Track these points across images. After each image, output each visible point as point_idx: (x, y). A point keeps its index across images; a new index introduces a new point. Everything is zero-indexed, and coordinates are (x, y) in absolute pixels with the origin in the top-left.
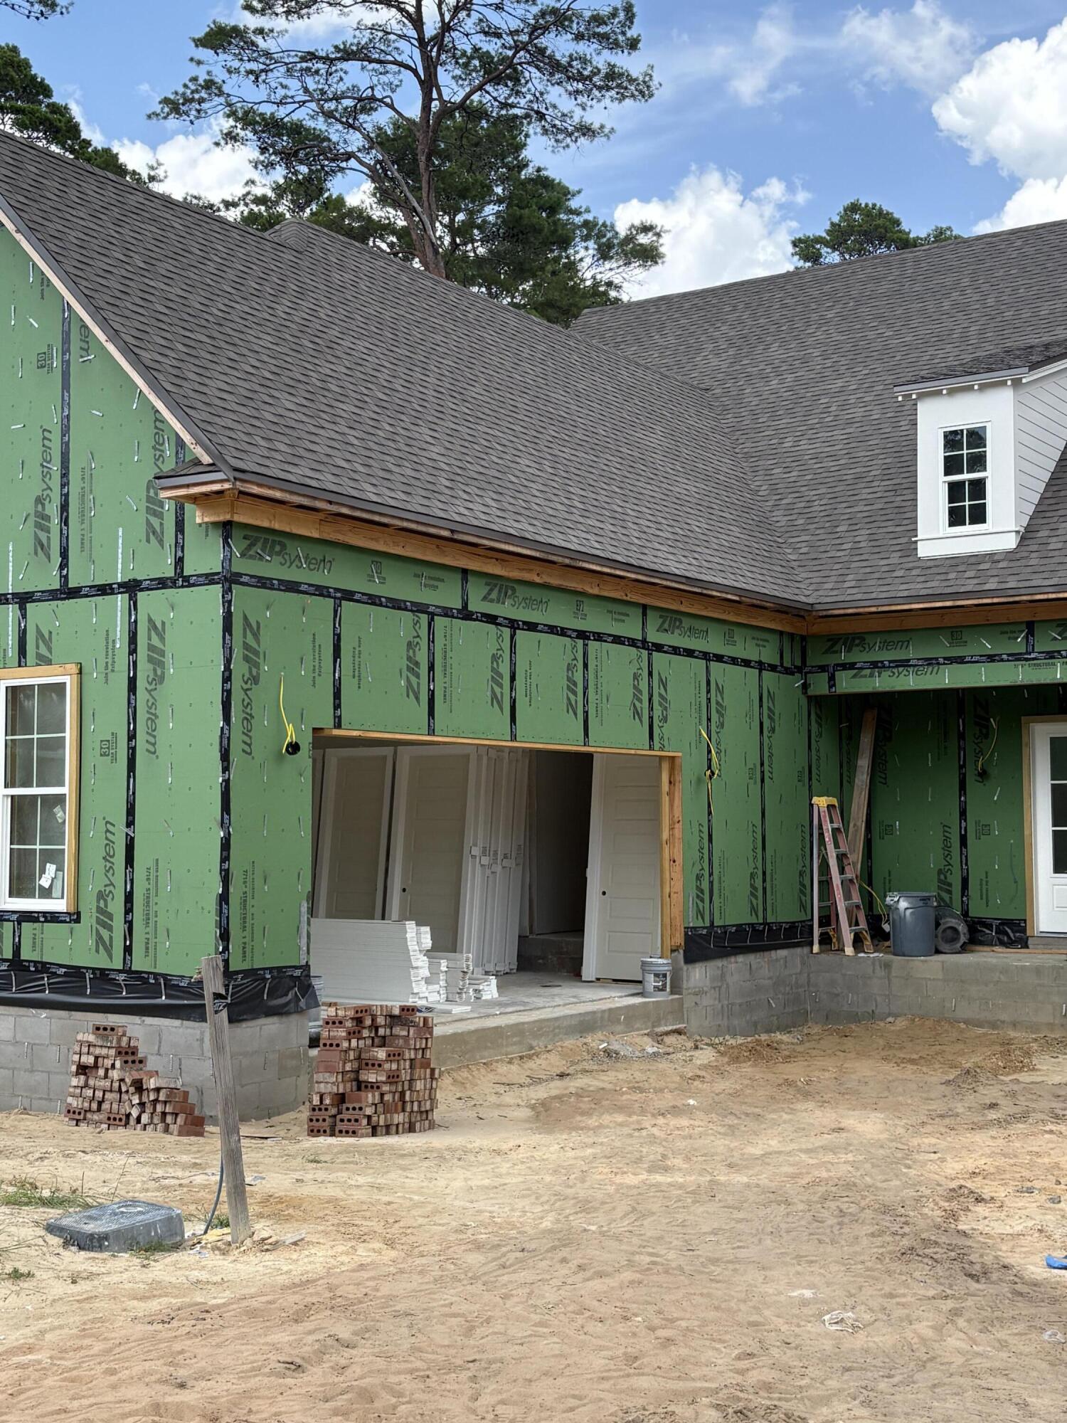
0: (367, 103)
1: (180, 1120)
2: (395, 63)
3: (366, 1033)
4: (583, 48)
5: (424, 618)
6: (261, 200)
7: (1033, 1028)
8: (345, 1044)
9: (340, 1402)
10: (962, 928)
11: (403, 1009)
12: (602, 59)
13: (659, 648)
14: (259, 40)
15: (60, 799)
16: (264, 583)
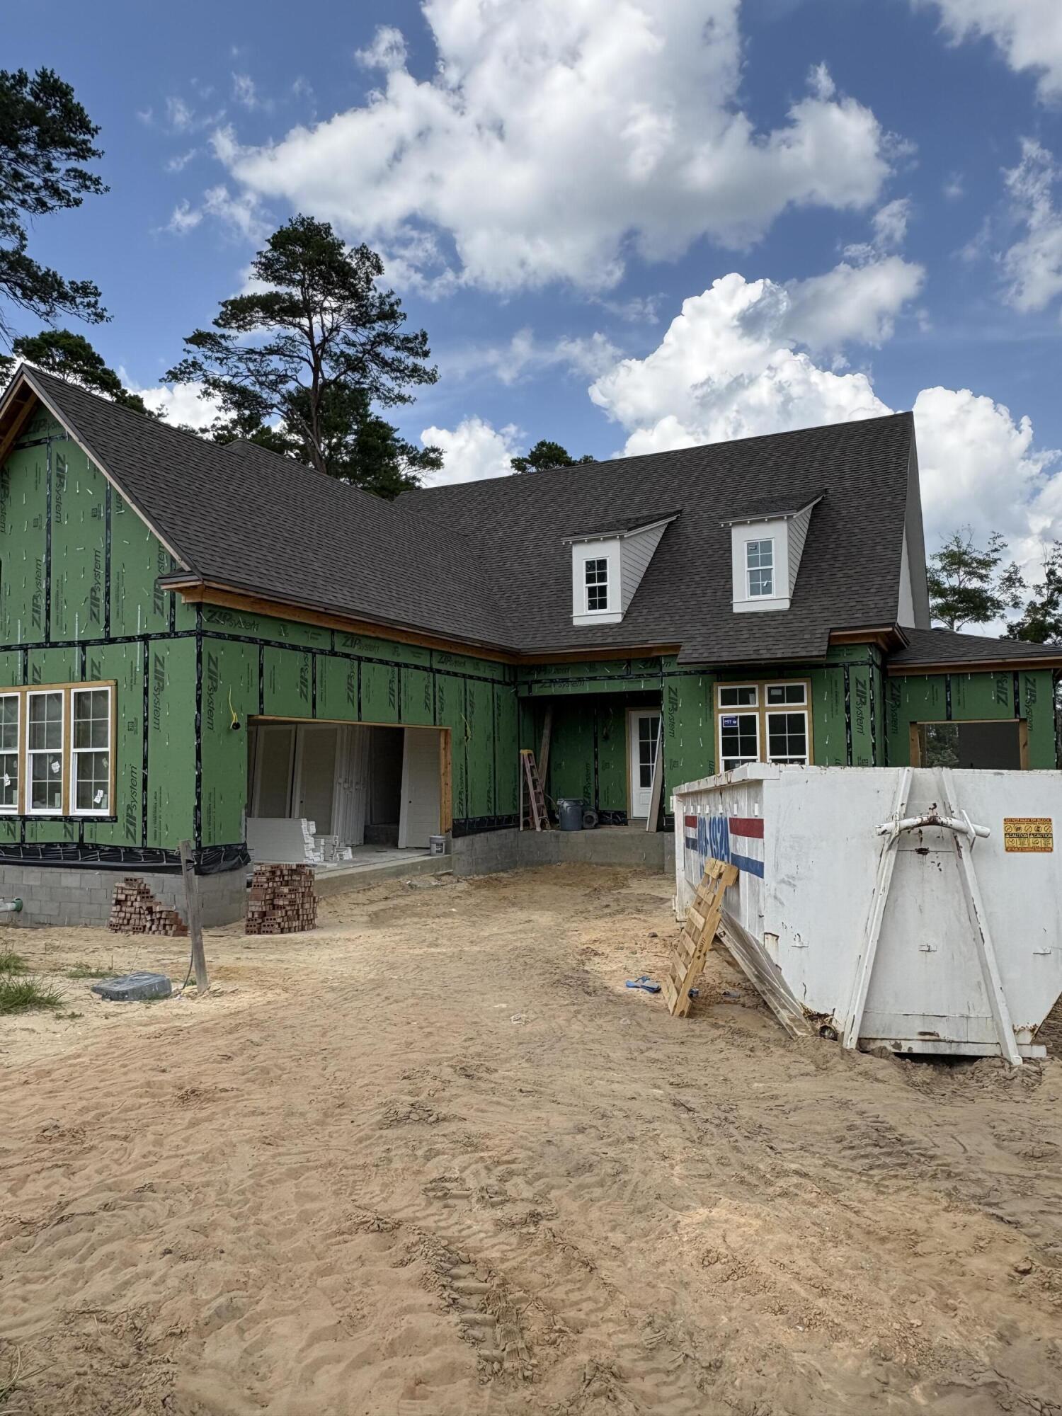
0: (283, 378)
1: (174, 928)
2: (298, 357)
3: (277, 879)
4: (399, 354)
5: (310, 655)
6: (223, 428)
7: (629, 866)
8: (266, 885)
9: (251, 1075)
10: (595, 816)
11: (298, 866)
12: (410, 361)
13: (439, 671)
14: (222, 341)
15: (105, 754)
16: (220, 636)
